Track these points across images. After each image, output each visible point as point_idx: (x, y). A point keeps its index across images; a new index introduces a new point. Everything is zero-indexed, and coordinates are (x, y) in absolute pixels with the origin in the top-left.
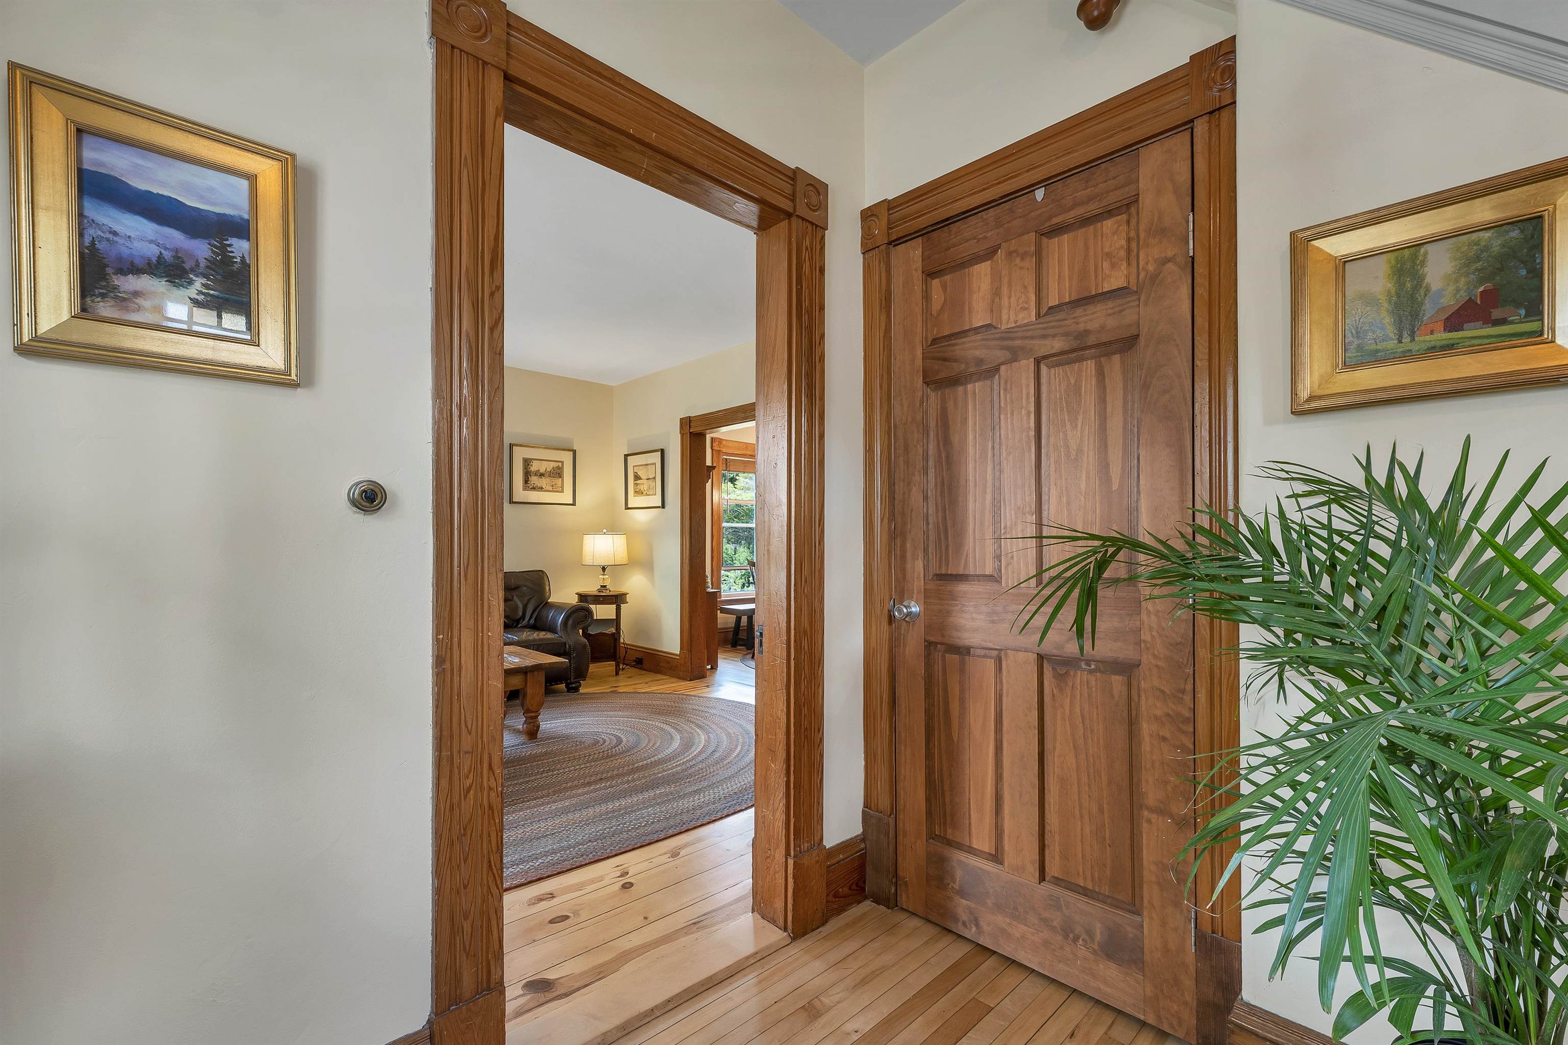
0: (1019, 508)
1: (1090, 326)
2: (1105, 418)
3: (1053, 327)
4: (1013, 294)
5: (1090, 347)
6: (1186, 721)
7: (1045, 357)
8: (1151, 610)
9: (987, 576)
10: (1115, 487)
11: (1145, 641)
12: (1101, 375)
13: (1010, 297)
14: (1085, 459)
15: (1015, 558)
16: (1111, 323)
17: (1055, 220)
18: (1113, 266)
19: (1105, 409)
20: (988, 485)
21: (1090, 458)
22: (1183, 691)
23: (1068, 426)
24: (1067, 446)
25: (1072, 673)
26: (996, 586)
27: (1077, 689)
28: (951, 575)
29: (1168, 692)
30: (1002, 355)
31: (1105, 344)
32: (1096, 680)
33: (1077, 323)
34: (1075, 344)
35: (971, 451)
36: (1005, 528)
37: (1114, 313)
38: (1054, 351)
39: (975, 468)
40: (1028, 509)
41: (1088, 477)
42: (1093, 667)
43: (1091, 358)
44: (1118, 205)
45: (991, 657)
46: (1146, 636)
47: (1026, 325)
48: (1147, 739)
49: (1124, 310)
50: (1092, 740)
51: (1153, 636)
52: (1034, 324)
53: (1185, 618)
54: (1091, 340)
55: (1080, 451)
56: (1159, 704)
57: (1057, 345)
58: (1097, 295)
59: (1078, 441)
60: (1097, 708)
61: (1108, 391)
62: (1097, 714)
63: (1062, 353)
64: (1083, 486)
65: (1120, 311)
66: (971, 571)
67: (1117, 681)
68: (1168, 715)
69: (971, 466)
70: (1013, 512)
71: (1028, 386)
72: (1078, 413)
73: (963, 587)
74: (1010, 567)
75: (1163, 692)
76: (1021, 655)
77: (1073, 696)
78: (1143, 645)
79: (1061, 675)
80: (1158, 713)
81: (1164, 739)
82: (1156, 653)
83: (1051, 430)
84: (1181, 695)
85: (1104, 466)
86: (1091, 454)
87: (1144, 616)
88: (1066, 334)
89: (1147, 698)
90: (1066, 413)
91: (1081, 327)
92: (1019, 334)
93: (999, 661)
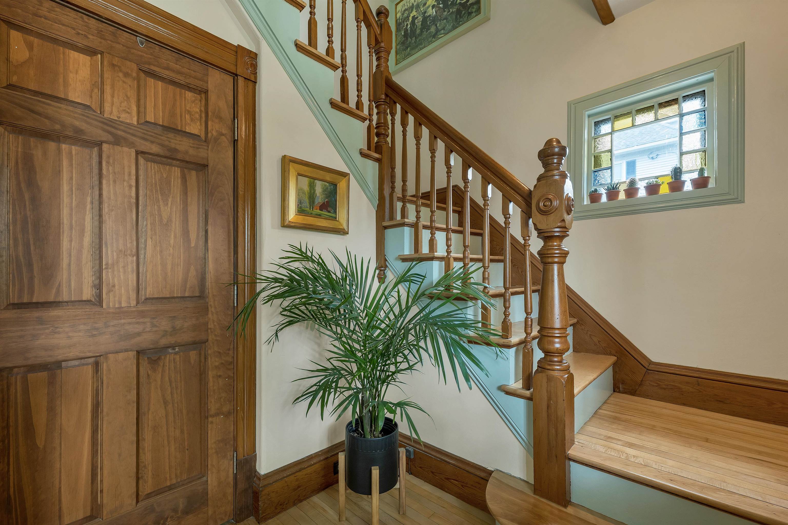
0: (121, 251)
1: (178, 147)
2: (187, 205)
3: (152, 136)
4: (116, 95)
5: (178, 160)
6: (231, 363)
7: (143, 153)
8: (214, 311)
9: (85, 301)
10: (193, 245)
11: (210, 329)
12: (184, 179)
13: (113, 96)
14: (173, 225)
15: (117, 287)
16: (192, 152)
17: (153, 68)
18: (192, 120)
19: (187, 199)
20: (86, 230)
21: (176, 225)
22: (229, 350)
23: (161, 203)
24: (160, 215)
25: (163, 357)
26: (97, 309)
27: (166, 366)
28: (37, 303)
29: (221, 351)
30: (105, 136)
31: (187, 162)
32: (180, 357)
33: (170, 142)
34: (168, 154)
35: (65, 200)
36: (107, 264)
37: (193, 147)
38: (151, 151)
39: (71, 215)
40: (129, 252)
41: (175, 237)
42: (177, 350)
43: (178, 167)
44: (195, 87)
45: (87, 364)
46: (211, 326)
47: (128, 124)
48: (211, 379)
49: (200, 148)
50: (177, 393)
51: (215, 325)
52: (135, 127)
53: (230, 313)
54: (179, 156)
55: (170, 220)
56: (217, 359)
57: (155, 149)
58: (181, 131)
59: (169, 214)
60: (180, 373)
61: (189, 189)
62: (180, 377)
63: (158, 155)
64: (172, 241)
65: (198, 148)
66: (65, 297)
67: (193, 355)
68: (222, 363)
69: (65, 212)
70: (115, 254)
71: (130, 167)
72: (169, 197)
73: (55, 312)
74: (111, 295)
75: (219, 353)
76: (121, 356)
77: (163, 371)
78: (209, 331)
79: (155, 361)
80: (217, 364)
81: (220, 376)
82: (217, 334)
83: (148, 202)
84: (228, 352)
85: (186, 233)
86: (177, 223)
87: (210, 315)
88: (162, 145)
89: (211, 358)
90: (160, 195)
91: (173, 146)
92: (122, 128)
93: (97, 365)
